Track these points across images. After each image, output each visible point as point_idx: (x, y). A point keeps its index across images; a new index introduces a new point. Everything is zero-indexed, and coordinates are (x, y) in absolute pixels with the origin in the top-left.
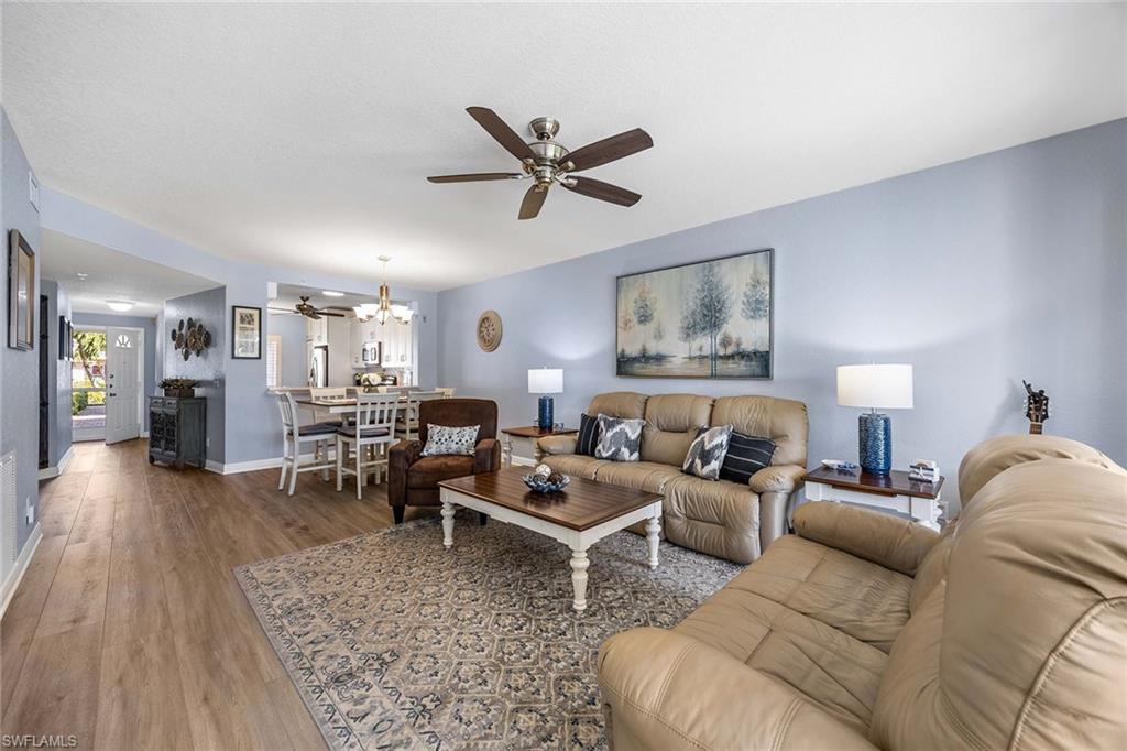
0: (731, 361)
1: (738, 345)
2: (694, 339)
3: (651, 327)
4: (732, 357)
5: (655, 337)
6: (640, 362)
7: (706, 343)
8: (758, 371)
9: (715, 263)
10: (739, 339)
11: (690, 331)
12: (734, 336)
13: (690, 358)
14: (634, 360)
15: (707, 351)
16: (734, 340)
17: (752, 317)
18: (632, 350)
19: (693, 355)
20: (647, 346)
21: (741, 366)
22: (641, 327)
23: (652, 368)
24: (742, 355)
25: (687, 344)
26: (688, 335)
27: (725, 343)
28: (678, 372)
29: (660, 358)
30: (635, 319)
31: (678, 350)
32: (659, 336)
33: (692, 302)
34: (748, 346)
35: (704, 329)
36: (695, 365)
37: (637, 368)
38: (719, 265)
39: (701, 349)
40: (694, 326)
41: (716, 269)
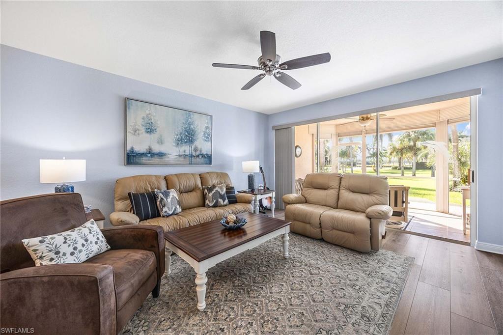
0: (198, 158)
1: (201, 151)
2: (181, 147)
3: (155, 136)
4: (198, 156)
5: (158, 143)
6: (147, 156)
7: (186, 149)
8: (208, 162)
9: (191, 113)
10: (201, 149)
11: (179, 142)
12: (199, 147)
13: (180, 156)
14: (142, 155)
15: (187, 153)
16: (199, 149)
17: (206, 140)
18: (140, 148)
19: (181, 154)
20: (152, 147)
21: (202, 160)
22: (148, 135)
23: (156, 160)
24: (203, 156)
25: (178, 148)
26: (178, 144)
27: (196, 150)
28: (172, 162)
29: (161, 155)
30: (143, 130)
31: (172, 151)
32: (161, 142)
33: (180, 128)
34: (204, 152)
35: (186, 142)
36: (182, 159)
37: (144, 160)
38: (193, 115)
39: (185, 151)
40: (181, 140)
41: (192, 116)
